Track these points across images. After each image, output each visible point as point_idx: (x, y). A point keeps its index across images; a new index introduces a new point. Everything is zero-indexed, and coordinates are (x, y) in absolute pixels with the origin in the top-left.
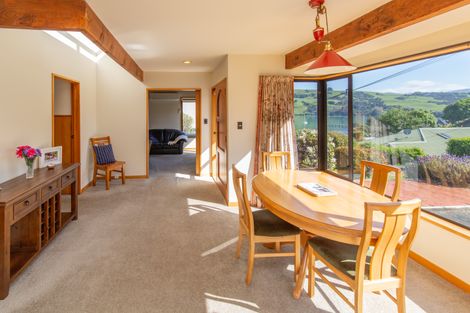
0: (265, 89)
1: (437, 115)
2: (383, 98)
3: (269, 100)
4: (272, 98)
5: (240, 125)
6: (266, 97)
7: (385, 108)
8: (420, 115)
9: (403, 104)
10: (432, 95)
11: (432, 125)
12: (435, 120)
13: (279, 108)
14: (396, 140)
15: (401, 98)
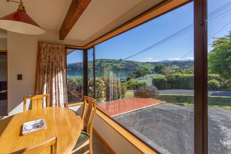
0: (42, 51)
1: (152, 70)
2: (138, 64)
3: (45, 59)
4: (47, 58)
5: (20, 77)
6: (43, 57)
7: (139, 67)
8: (147, 70)
9: (144, 66)
10: (152, 63)
11: (150, 74)
12: (151, 72)
13: (52, 65)
14: (140, 80)
15: (143, 64)
